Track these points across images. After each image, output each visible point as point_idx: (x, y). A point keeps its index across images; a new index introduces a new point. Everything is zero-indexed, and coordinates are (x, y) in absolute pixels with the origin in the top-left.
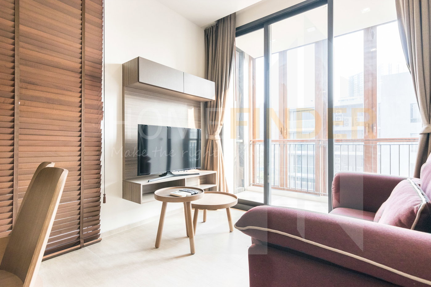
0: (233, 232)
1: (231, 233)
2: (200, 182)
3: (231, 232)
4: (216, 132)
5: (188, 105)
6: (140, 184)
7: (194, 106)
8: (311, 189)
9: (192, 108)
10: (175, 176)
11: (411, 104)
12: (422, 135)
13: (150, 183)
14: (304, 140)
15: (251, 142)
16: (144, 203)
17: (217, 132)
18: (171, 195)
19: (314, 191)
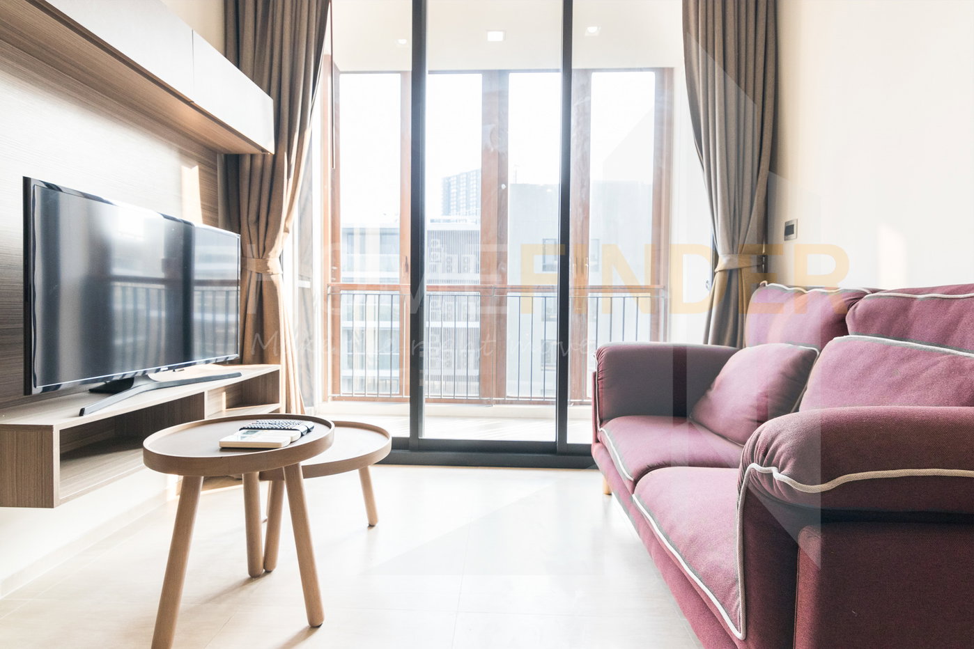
0: (377, 525)
1: (374, 529)
2: (227, 401)
3: (371, 526)
4: (273, 250)
5: (181, 152)
6: (52, 426)
7: (200, 162)
8: (474, 394)
9: (194, 166)
10: (162, 386)
11: (543, 240)
12: (722, 273)
13: (88, 419)
14: (453, 287)
15: (329, 290)
16: (67, 500)
17: (276, 252)
18: (224, 449)
19: (479, 397)
